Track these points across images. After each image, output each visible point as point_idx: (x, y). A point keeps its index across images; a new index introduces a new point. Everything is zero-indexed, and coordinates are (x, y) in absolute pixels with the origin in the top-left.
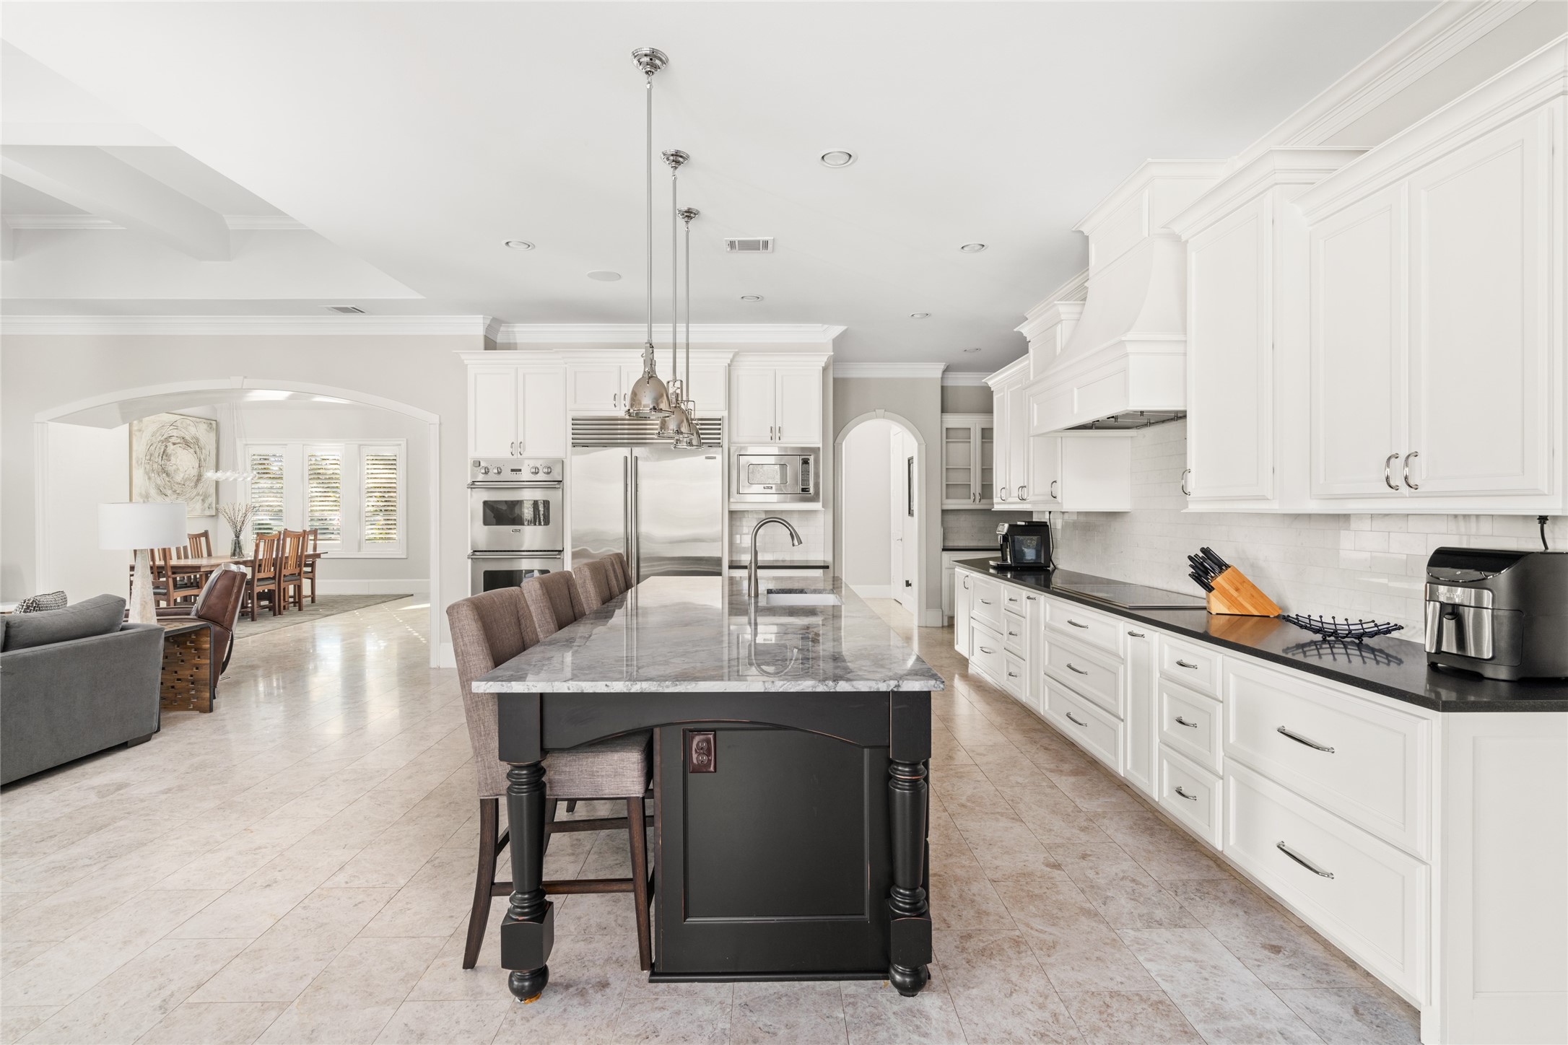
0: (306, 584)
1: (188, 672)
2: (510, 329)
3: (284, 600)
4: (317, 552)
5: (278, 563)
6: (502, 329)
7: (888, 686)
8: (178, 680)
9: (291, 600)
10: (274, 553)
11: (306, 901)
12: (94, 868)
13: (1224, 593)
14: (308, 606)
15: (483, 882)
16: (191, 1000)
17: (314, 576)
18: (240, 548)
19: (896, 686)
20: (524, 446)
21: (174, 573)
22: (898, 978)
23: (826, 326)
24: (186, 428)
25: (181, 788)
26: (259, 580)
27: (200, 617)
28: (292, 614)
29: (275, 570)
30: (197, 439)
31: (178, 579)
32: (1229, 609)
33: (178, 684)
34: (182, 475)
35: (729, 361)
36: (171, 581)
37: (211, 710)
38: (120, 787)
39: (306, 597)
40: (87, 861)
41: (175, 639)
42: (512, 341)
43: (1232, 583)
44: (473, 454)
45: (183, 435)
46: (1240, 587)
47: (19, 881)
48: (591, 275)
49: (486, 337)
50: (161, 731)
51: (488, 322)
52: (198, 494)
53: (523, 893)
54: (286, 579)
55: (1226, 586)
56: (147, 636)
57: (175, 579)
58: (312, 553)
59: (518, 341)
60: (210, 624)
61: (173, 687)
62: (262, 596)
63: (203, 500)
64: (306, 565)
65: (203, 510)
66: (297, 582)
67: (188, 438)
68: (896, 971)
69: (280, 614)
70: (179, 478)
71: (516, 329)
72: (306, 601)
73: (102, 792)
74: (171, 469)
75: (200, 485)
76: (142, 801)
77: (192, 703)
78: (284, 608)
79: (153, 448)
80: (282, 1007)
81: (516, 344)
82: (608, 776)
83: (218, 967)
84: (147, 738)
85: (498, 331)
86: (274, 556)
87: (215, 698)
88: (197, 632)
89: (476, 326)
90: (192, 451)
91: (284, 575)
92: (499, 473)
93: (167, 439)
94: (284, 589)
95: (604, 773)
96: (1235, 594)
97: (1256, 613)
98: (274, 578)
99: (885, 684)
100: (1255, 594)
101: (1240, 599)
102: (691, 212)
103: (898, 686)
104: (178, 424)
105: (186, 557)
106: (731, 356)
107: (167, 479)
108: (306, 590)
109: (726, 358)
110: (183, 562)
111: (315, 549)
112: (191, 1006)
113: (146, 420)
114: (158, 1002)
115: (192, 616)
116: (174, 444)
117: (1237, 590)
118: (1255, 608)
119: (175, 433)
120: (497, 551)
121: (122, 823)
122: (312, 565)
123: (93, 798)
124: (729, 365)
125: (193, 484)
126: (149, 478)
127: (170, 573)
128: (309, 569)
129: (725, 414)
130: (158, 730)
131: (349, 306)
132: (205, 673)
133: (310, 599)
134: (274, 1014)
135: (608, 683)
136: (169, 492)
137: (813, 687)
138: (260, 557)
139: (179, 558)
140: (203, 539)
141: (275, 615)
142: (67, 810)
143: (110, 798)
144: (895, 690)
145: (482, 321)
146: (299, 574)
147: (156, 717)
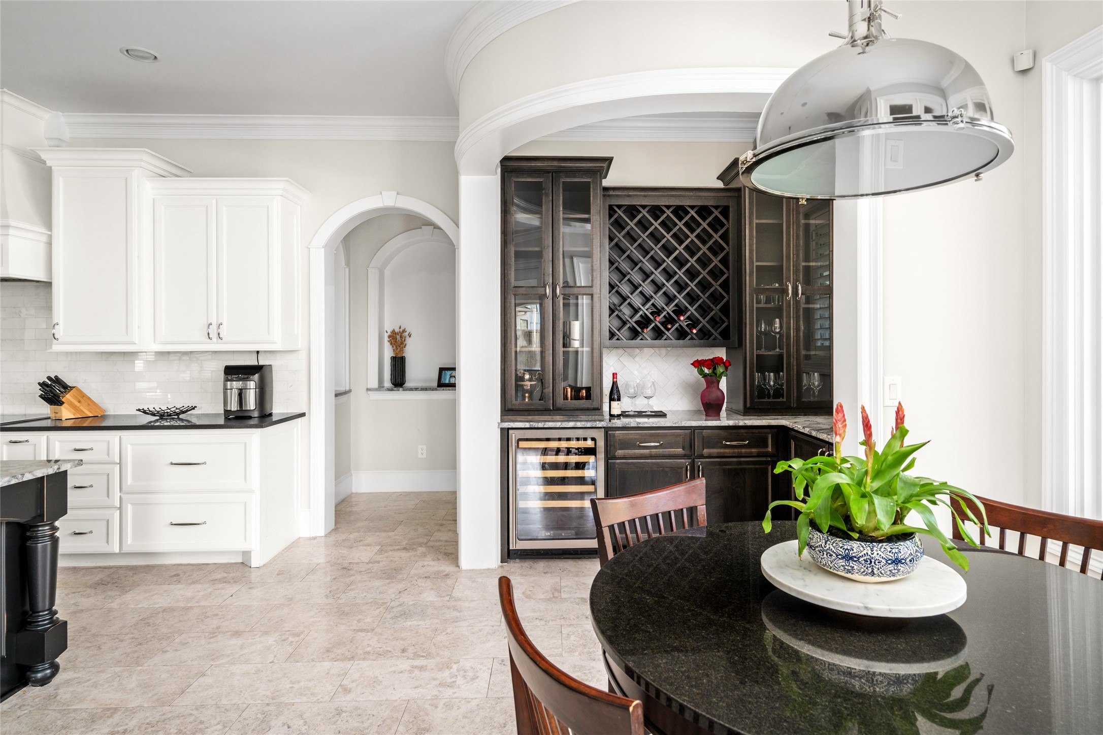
7: (54, 469)
13: (71, 405)
32: (74, 415)
43: (75, 398)
46: (81, 399)
55: (72, 400)
96: (77, 404)
97: (91, 415)
99: (52, 469)
100: (90, 403)
101: (82, 408)
103: (59, 469)
117: (79, 402)
118: (91, 412)
144: (57, 471)
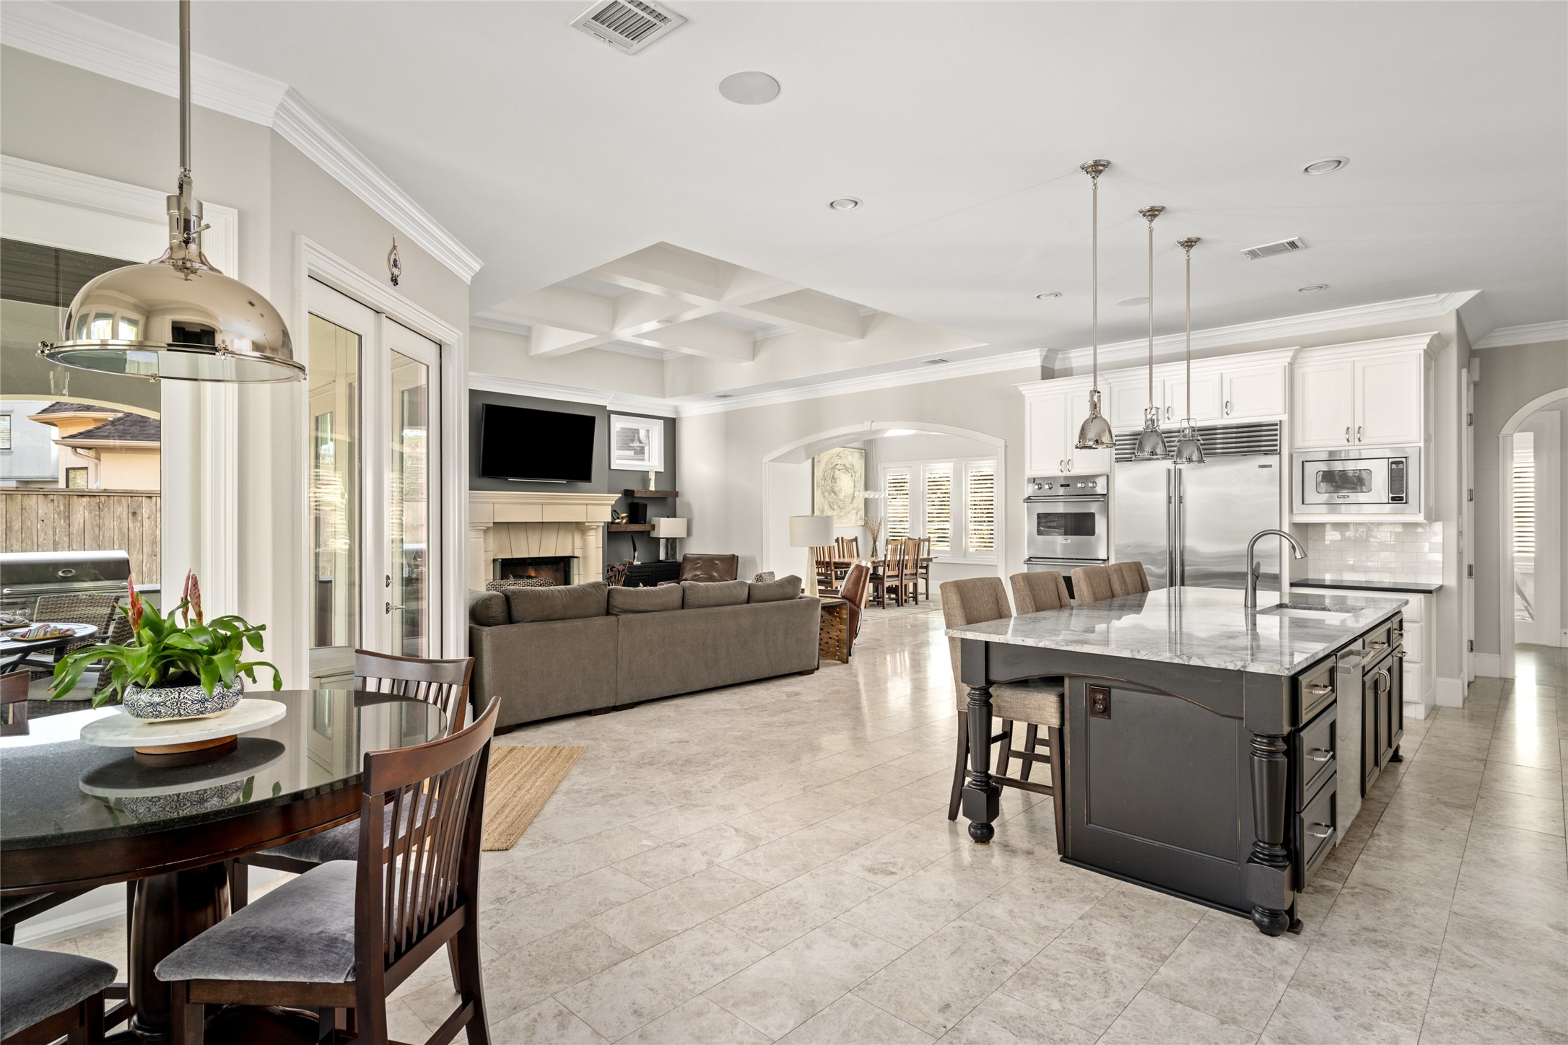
0: (921, 582)
1: (835, 634)
2: (1066, 356)
3: (905, 594)
4: (930, 557)
5: (901, 565)
6: (1059, 356)
8: (830, 638)
9: (911, 595)
10: (898, 556)
11: (876, 768)
12: (782, 728)
14: (923, 601)
15: (959, 765)
16: (816, 790)
17: (928, 576)
18: (876, 551)
19: (1242, 667)
20: (1072, 464)
21: (836, 568)
22: (1257, 916)
23: (1443, 296)
24: (846, 457)
25: (825, 701)
26: (888, 577)
27: (843, 597)
28: (911, 606)
29: (899, 569)
30: (853, 465)
31: (839, 573)
33: (830, 641)
34: (843, 494)
35: (1289, 360)
36: (833, 572)
37: (847, 662)
38: (797, 694)
39: (922, 594)
40: (779, 724)
41: (828, 609)
42: (1068, 366)
44: (1030, 473)
45: (844, 463)
47: (752, 725)
48: (1119, 304)
49: (1043, 367)
50: (821, 669)
51: (1045, 354)
52: (853, 509)
53: (977, 772)
54: (907, 577)
56: (812, 603)
57: (836, 573)
58: (926, 557)
59: (1074, 365)
60: (847, 601)
61: (827, 643)
62: (890, 590)
63: (856, 513)
64: (921, 567)
65: (857, 521)
66: (915, 581)
67: (847, 465)
68: (1257, 911)
69: (902, 605)
70: (841, 496)
71: (1071, 355)
72: (921, 598)
73: (789, 695)
74: (837, 489)
75: (855, 501)
76: (806, 703)
77: (838, 655)
78: (906, 600)
79: (826, 474)
80: (854, 805)
81: (1072, 368)
82: (1035, 709)
83: (829, 782)
84: (811, 672)
85: (1055, 359)
86: (898, 559)
87: (850, 655)
88: (840, 606)
89: (1033, 359)
90: (850, 474)
91: (906, 575)
92: (1050, 488)
93: (835, 467)
94: (906, 585)
95: (1032, 706)
98: (897, 576)
102: (1192, 242)
104: (841, 454)
105: (844, 557)
106: (1291, 354)
107: (835, 497)
108: (921, 589)
109: (1284, 357)
110: (842, 560)
111: (928, 554)
112: (815, 792)
113: (822, 455)
114: (802, 787)
115: (839, 596)
116: (839, 470)
119: (839, 462)
120: (1049, 558)
121: (795, 711)
122: (926, 568)
123: (784, 697)
124: (1291, 364)
125: (850, 500)
126: (824, 497)
127: (833, 568)
128: (924, 571)
129: (1285, 418)
130: (818, 669)
131: (937, 359)
132: (845, 635)
133: (925, 596)
134: (850, 807)
135: (1024, 639)
136: (836, 507)
137: (1170, 659)
138: (889, 558)
139: (839, 557)
140: (854, 543)
141: (898, 606)
142: (773, 700)
143: (792, 698)
145: (1039, 354)
146: (916, 574)
147: (817, 659)
